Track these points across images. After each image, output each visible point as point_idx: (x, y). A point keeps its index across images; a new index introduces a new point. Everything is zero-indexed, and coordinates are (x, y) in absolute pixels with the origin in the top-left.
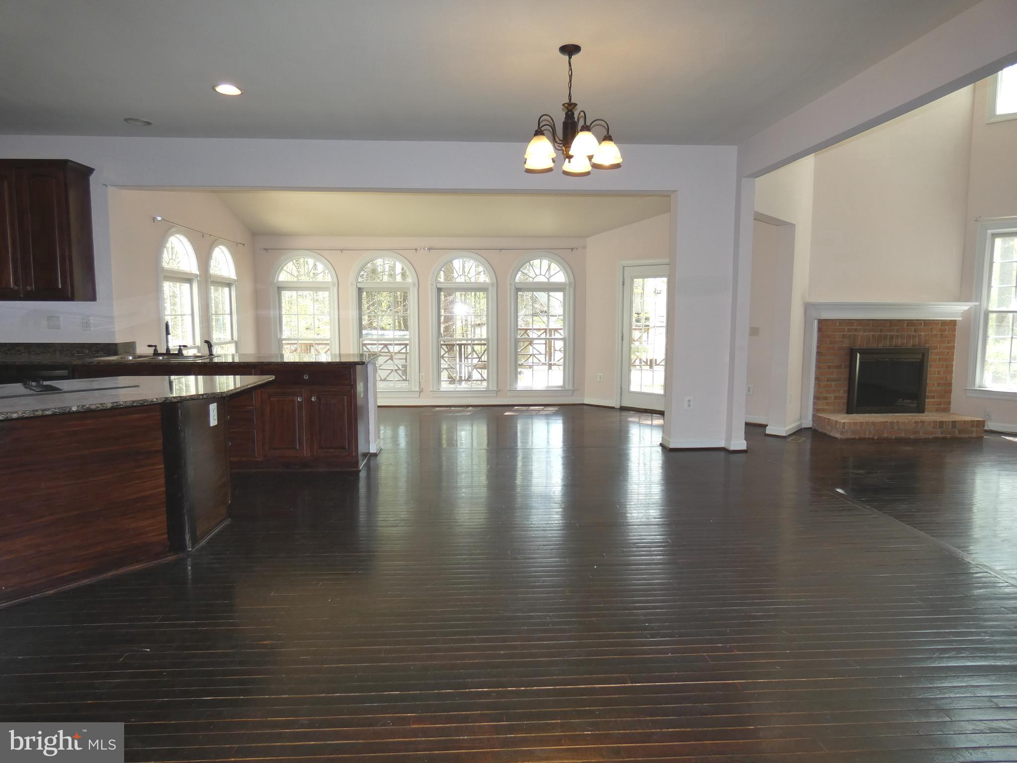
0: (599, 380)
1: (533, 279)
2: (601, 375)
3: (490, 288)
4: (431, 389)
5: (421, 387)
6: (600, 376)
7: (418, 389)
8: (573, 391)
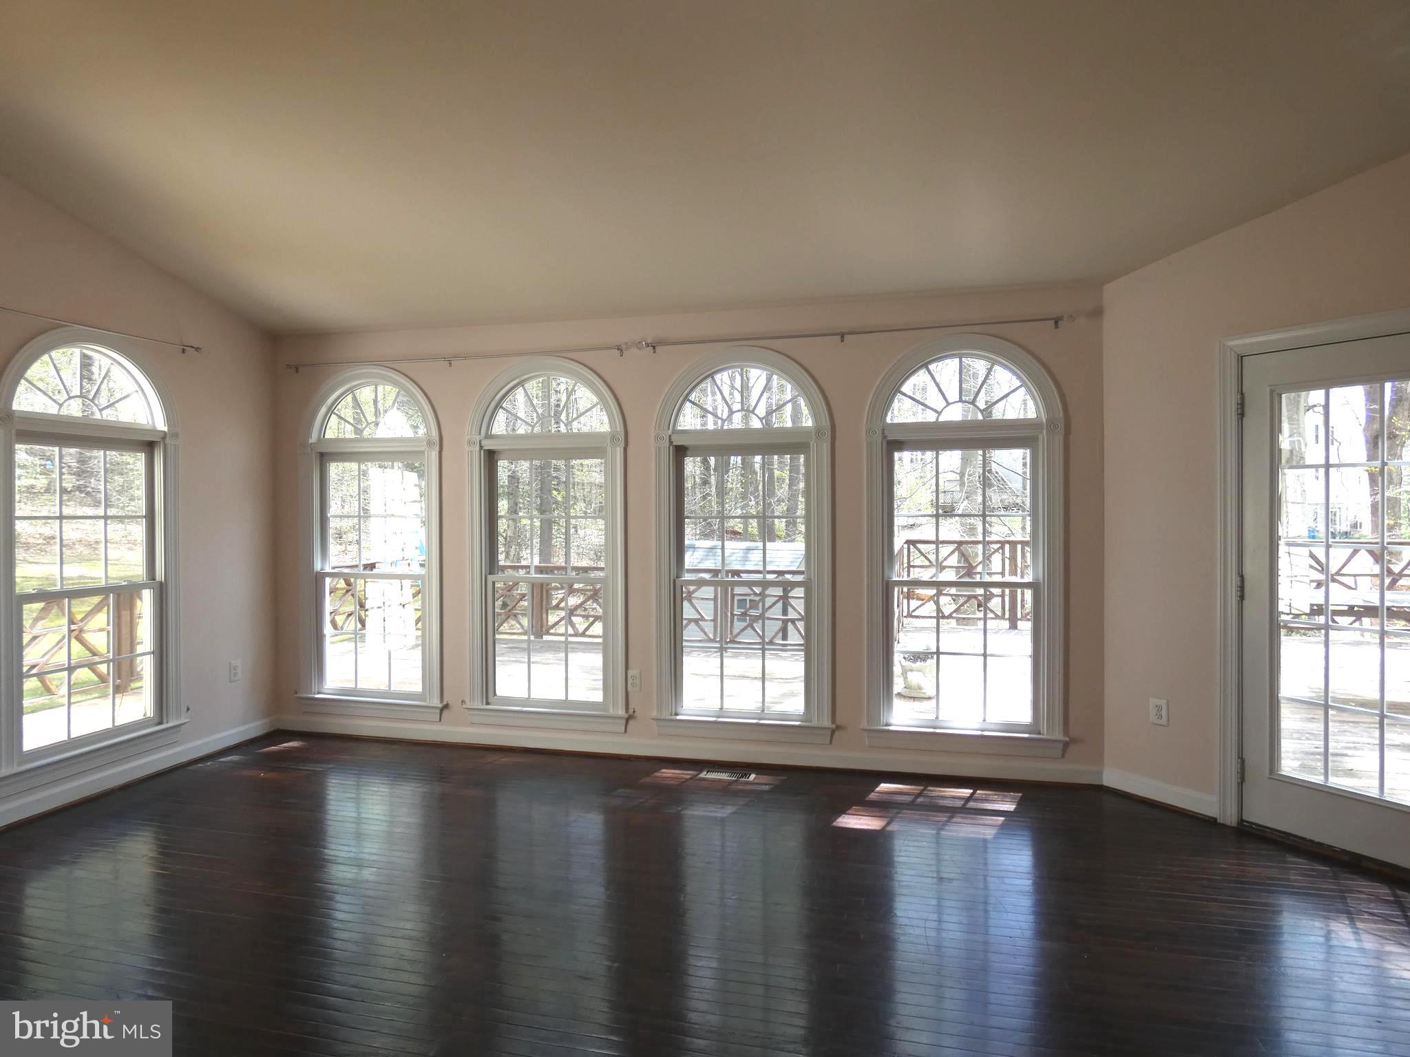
0: (1152, 717)
1: (939, 413)
2: (1163, 702)
3: (813, 444)
4: (654, 714)
5: (631, 706)
6: (1159, 708)
7: (621, 712)
8: (1066, 745)
